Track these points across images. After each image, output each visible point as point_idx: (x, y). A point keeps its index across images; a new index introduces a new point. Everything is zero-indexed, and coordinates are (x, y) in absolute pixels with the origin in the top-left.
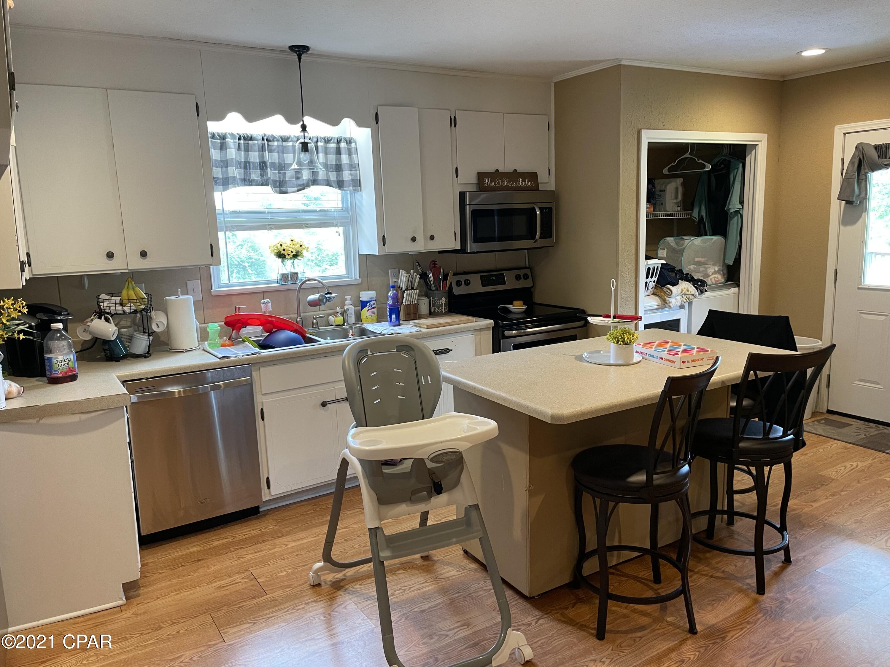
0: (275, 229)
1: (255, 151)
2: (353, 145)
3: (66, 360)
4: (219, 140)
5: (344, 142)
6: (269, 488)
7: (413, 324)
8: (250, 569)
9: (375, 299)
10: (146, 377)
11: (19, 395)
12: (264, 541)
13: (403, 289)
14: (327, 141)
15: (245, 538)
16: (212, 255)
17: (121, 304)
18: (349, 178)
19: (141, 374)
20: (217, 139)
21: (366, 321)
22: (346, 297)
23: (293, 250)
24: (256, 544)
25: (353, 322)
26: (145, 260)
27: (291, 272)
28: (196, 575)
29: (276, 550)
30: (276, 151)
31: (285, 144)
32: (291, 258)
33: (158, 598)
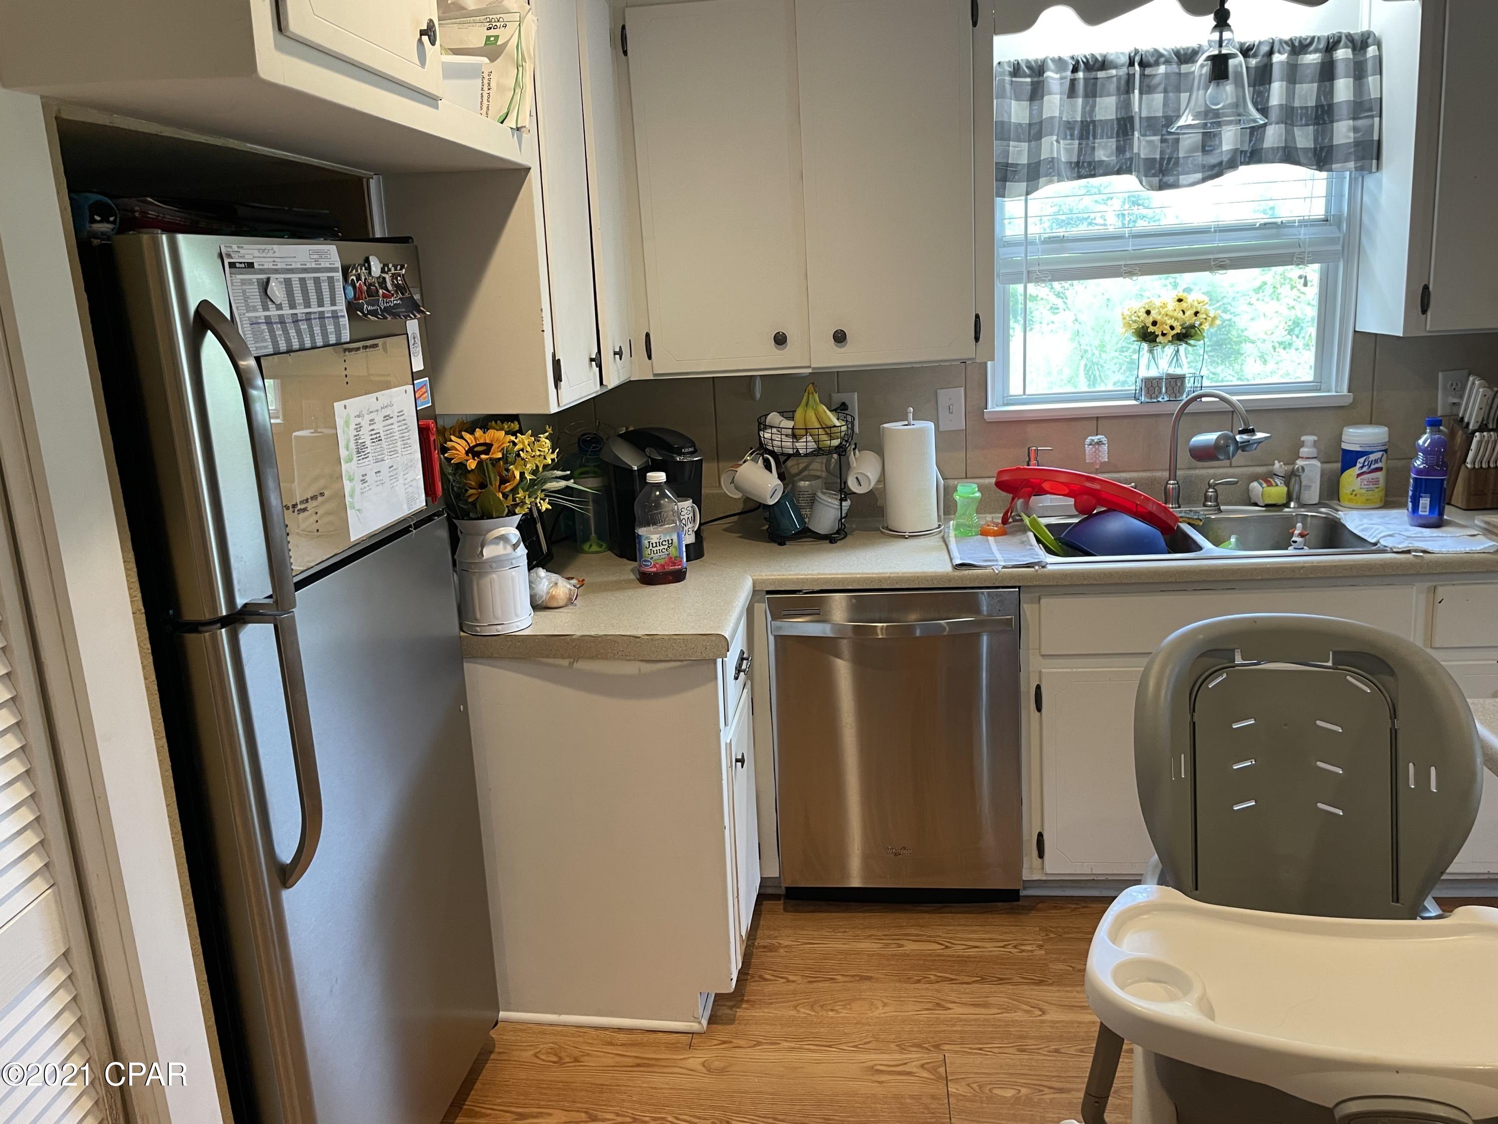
0: (1141, 275)
1: (1109, 95)
2: (1372, 51)
3: (664, 543)
4: (1029, 76)
5: (1346, 47)
6: (1041, 855)
7: (1483, 525)
8: (946, 1047)
9: (1383, 448)
10: (806, 588)
11: (570, 602)
12: (1001, 981)
13: (1471, 427)
14: (1297, 50)
15: (969, 957)
16: (977, 339)
17: (794, 436)
18: (1349, 138)
19: (798, 581)
20: (1026, 76)
21: (1350, 500)
22: (1303, 438)
23: (1175, 324)
24: (983, 980)
25: (1316, 500)
26: (843, 350)
27: (1168, 375)
28: (844, 1013)
29: (1018, 1016)
30: (1161, 88)
31: (1185, 68)
32: (1169, 341)
33: (759, 1043)
